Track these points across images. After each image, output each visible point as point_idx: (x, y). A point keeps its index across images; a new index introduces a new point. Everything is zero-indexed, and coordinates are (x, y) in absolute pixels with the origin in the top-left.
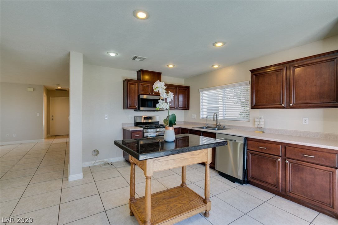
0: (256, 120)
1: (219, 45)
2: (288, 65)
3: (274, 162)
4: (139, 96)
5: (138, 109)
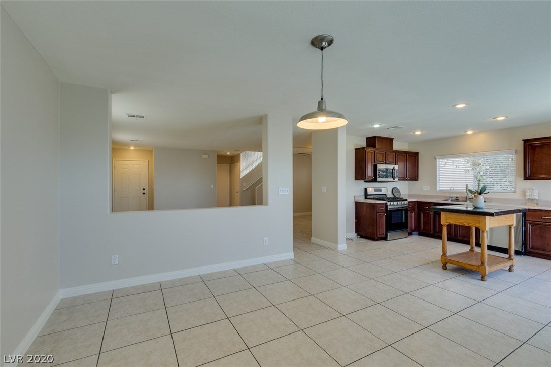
0: (527, 191)
1: (501, 118)
4: (377, 165)
5: (375, 180)
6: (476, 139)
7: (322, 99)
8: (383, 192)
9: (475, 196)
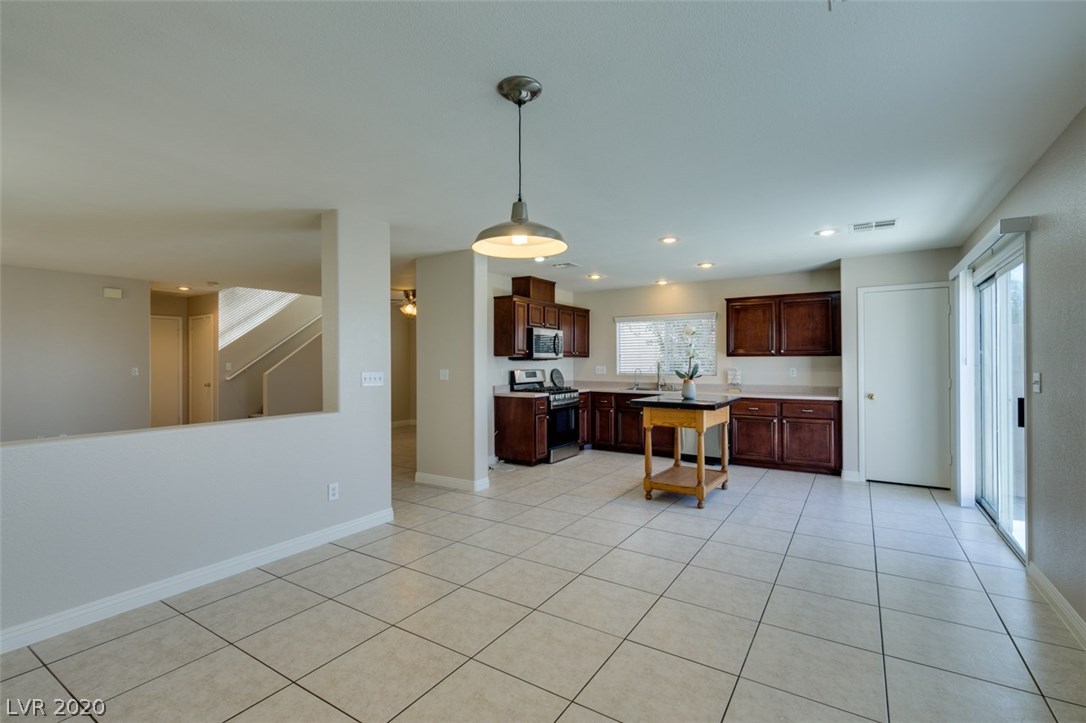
0: (730, 373)
1: (706, 266)
2: (777, 300)
3: (768, 424)
4: (532, 330)
5: (528, 357)
6: (670, 294)
7: (520, 200)
8: (539, 378)
9: (685, 382)
